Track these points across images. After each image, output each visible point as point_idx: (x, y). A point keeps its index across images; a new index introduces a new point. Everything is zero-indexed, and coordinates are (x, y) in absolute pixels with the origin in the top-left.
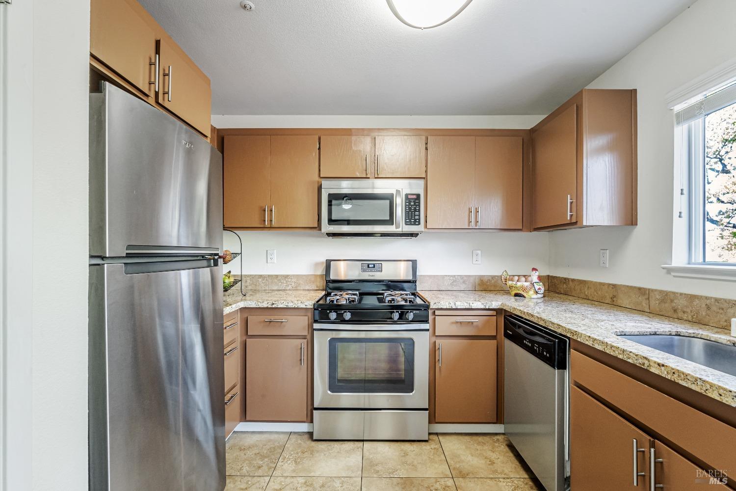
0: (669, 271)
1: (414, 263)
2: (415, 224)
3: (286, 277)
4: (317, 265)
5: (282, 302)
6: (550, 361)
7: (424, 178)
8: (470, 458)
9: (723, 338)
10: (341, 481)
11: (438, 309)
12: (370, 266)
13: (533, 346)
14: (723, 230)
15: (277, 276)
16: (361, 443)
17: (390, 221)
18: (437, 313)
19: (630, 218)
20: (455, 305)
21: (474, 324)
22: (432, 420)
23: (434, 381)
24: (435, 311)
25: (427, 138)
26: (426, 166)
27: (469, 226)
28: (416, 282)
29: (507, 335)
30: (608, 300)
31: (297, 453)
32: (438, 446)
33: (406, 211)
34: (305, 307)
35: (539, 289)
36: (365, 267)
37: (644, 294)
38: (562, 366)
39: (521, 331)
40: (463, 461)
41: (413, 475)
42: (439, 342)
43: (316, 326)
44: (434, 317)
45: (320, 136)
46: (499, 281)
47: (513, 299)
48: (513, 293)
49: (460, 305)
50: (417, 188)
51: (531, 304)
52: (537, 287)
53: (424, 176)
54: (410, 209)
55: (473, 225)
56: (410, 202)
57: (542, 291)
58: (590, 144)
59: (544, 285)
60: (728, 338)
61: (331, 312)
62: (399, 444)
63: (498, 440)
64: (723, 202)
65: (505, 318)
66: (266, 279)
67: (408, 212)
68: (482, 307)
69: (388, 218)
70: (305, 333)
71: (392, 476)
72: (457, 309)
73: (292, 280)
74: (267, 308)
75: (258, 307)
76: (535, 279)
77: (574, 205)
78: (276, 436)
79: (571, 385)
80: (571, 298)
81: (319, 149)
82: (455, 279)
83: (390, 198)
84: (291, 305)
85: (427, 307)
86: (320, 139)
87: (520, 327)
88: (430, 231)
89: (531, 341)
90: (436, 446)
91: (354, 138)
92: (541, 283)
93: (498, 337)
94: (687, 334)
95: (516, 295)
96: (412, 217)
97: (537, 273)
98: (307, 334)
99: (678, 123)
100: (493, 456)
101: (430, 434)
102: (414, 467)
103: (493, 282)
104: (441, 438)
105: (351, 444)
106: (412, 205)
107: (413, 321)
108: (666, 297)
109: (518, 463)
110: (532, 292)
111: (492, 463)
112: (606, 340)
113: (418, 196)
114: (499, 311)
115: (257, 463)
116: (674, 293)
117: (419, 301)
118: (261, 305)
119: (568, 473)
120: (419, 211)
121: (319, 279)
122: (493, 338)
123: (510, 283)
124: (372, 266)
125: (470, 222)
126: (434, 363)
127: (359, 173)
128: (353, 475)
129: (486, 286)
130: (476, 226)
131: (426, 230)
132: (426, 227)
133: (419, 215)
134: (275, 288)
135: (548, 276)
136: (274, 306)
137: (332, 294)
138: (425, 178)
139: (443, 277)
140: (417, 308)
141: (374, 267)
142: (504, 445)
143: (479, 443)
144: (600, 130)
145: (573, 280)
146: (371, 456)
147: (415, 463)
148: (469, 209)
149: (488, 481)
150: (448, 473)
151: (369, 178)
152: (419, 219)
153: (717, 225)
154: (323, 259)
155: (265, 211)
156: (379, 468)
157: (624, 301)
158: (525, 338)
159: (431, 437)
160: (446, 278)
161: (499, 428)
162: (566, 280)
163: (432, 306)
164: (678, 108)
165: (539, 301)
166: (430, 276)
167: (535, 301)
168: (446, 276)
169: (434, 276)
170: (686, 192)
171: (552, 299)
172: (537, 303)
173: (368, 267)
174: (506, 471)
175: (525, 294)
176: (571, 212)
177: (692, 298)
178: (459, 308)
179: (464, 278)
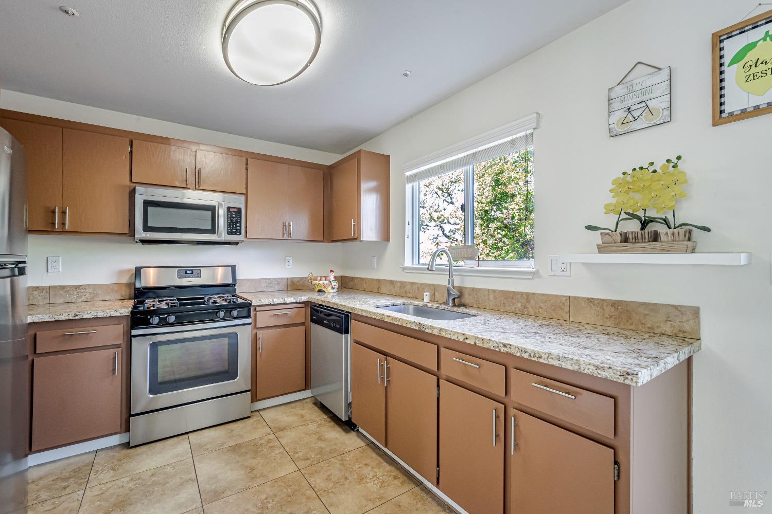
0: (404, 269)
1: (234, 269)
2: (236, 234)
3: (77, 287)
4: (121, 273)
5: (89, 312)
6: (339, 331)
7: (244, 194)
8: (286, 418)
9: (420, 303)
10: (171, 466)
11: (259, 306)
12: (188, 272)
13: (330, 323)
14: (452, 243)
15: (63, 287)
16: (186, 436)
17: (213, 231)
18: (258, 309)
19: (386, 236)
20: (273, 301)
21: (288, 315)
22: (254, 399)
23: (255, 365)
24: (256, 308)
25: (247, 160)
26: (247, 184)
27: (283, 237)
28: (235, 286)
29: (313, 321)
30: (376, 290)
31: (113, 463)
32: (260, 418)
33: (228, 222)
34: (120, 315)
35: (334, 286)
36: (183, 273)
37: (392, 284)
38: (347, 332)
39: (322, 315)
40: (280, 422)
41: (240, 442)
42: (261, 333)
43: (134, 332)
44: (255, 313)
45: (132, 140)
46: (307, 282)
47: (317, 294)
48: (317, 289)
49: (277, 301)
50: (238, 202)
51: (329, 296)
52: (333, 284)
53: (245, 192)
54: (232, 221)
55: (286, 236)
56: (231, 215)
57: (337, 287)
58: (365, 185)
59: (339, 283)
60: (423, 303)
61: (152, 317)
62: (224, 426)
63: (306, 402)
64: (450, 223)
65: (311, 307)
66: (45, 291)
67: (230, 223)
68: (294, 301)
69: (210, 227)
70: (120, 341)
71: (221, 448)
72: (274, 305)
73: (87, 291)
74: (68, 320)
75: (53, 320)
76: (332, 278)
77: (356, 225)
78: (77, 459)
79: (352, 342)
80: (355, 291)
81: (131, 152)
82: (270, 281)
83: (212, 209)
84: (101, 314)
85: (249, 304)
86: (132, 142)
87: (321, 312)
88: (251, 240)
89: (329, 321)
90: (258, 419)
91: (173, 148)
92: (336, 281)
93: (306, 324)
94: (407, 304)
95: (319, 291)
96: (233, 228)
97: (334, 274)
98: (122, 343)
99: (407, 183)
100: (303, 412)
101: (251, 412)
102: (241, 436)
103: (301, 282)
104: (261, 412)
105: (175, 439)
106: (233, 217)
107: (236, 318)
108: (403, 284)
109: (321, 412)
110: (330, 288)
111: (302, 416)
112: (368, 310)
113: (239, 210)
114: (306, 303)
115: (60, 486)
116: (406, 282)
117: (240, 301)
118: (57, 318)
119: (350, 400)
120: (240, 223)
121: (124, 288)
122: (303, 324)
123: (314, 282)
124: (190, 272)
125: (284, 234)
126: (255, 351)
127: (178, 182)
128: (182, 459)
129: (295, 286)
130: (289, 237)
131: (246, 239)
132: (246, 237)
133: (240, 227)
134: (61, 301)
135: (341, 276)
136: (77, 317)
137: (146, 301)
138: (246, 195)
139: (260, 280)
140: (241, 306)
141: (192, 273)
142: (311, 403)
143: (292, 408)
144: (370, 178)
145: (357, 278)
146: (199, 441)
147: (241, 433)
148: (283, 223)
149: (300, 427)
150: (270, 431)
151: (189, 188)
152: (240, 230)
153: (448, 239)
154: (132, 267)
155: (54, 212)
156: (209, 446)
157: (383, 290)
158: (325, 319)
159: (253, 414)
160: (262, 280)
161: (307, 394)
162: (352, 279)
163: (254, 303)
164: (408, 174)
165: (335, 294)
166: (248, 280)
167: (332, 294)
168: (263, 279)
169: (252, 280)
170: (411, 223)
171: (343, 292)
172: (333, 296)
173: (186, 273)
174: (312, 418)
175: (325, 290)
176: (354, 231)
177: (412, 284)
178: (276, 303)
179: (278, 281)
